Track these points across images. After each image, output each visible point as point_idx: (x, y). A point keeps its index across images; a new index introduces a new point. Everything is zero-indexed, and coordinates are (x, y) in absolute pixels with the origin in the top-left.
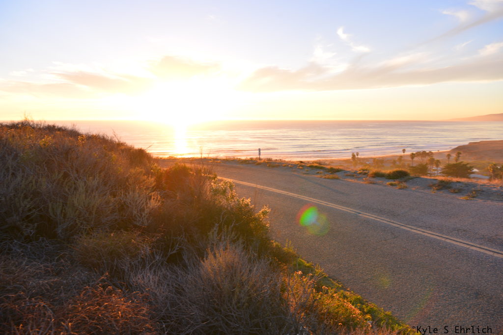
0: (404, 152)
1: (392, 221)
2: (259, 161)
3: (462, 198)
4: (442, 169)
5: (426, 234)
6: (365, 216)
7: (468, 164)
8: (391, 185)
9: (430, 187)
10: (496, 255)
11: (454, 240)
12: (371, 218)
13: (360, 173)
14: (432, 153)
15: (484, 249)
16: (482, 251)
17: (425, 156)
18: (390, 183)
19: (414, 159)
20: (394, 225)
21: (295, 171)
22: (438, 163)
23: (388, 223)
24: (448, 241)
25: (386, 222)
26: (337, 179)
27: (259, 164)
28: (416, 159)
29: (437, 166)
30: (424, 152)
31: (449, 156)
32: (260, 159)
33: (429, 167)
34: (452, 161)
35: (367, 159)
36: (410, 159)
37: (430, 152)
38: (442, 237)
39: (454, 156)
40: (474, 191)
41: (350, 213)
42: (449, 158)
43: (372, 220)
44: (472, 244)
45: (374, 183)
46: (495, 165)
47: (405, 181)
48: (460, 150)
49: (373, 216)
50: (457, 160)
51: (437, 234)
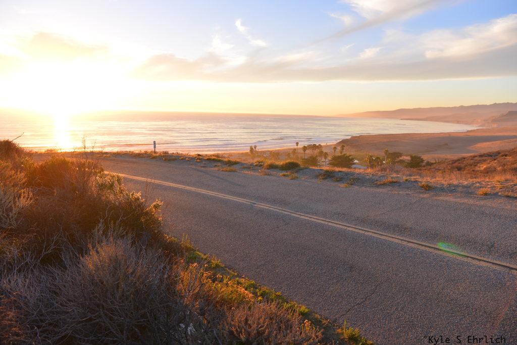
0: (297, 145)
1: (284, 209)
2: (154, 155)
3: (342, 185)
4: (330, 161)
5: (312, 220)
6: (260, 206)
7: (350, 156)
8: (284, 175)
9: (317, 177)
10: (366, 233)
11: (335, 223)
12: (265, 207)
13: (256, 165)
14: (321, 146)
15: (357, 229)
16: (356, 230)
17: (315, 149)
18: (282, 174)
19: (306, 152)
20: (286, 213)
21: (192, 164)
22: (326, 155)
23: (280, 211)
24: (330, 224)
25: (278, 211)
26: (235, 171)
27: (154, 158)
28: (307, 151)
29: (325, 158)
30: (315, 145)
31: (335, 148)
32: (155, 152)
33: (319, 158)
34: (338, 154)
35: (264, 152)
36: (303, 152)
37: (320, 145)
38: (325, 221)
39: (339, 148)
40: (352, 179)
41: (246, 204)
42: (335, 151)
43: (266, 209)
44: (348, 225)
45: (269, 175)
46: (371, 156)
47: (296, 172)
48: (344, 143)
49: (267, 205)
50: (341, 153)
51: (322, 219)
